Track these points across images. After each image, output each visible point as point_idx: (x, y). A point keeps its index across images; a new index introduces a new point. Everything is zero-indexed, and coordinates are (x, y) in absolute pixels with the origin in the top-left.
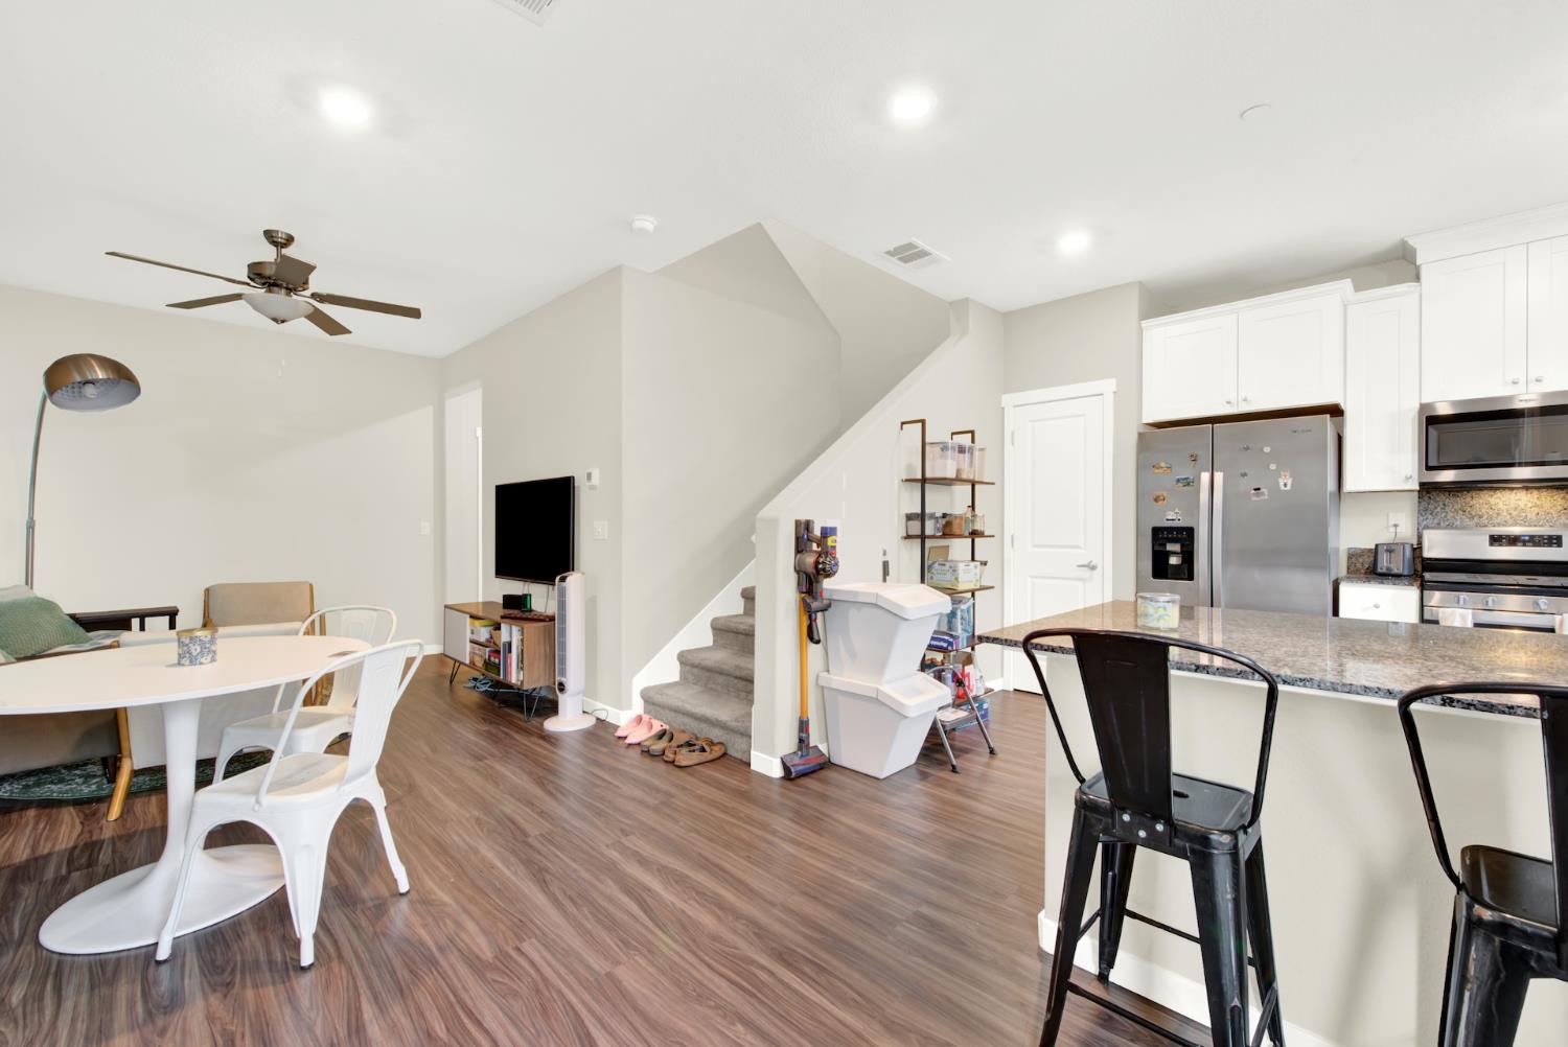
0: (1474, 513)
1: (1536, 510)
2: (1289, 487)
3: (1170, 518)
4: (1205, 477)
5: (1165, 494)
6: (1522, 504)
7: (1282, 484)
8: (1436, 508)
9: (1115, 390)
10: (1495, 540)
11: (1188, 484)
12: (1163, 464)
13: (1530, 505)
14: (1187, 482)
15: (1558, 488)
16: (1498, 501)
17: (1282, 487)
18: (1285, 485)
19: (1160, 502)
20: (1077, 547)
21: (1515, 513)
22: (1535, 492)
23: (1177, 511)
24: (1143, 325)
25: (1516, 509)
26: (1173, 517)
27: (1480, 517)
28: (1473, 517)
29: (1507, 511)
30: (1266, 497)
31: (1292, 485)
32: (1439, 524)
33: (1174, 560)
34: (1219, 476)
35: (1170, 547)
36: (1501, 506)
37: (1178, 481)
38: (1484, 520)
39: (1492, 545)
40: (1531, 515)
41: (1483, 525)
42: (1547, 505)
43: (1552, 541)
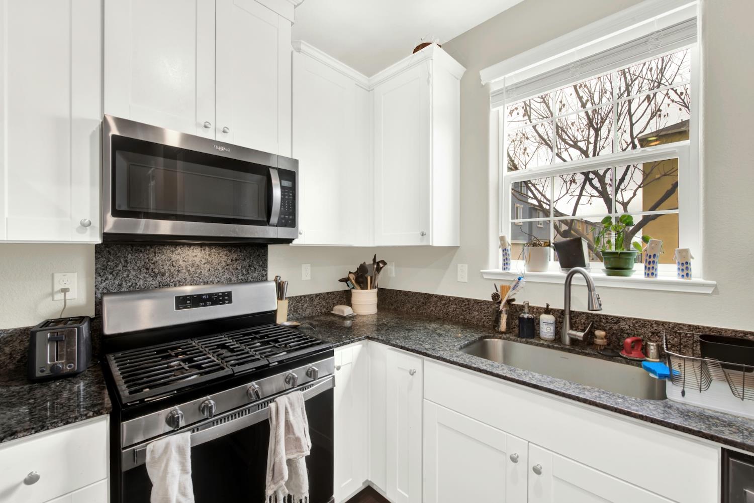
0: (156, 271)
1: (208, 266)
6: (197, 260)
8: (117, 266)
10: (183, 302)
13: (204, 261)
15: (223, 246)
16: (178, 257)
21: (193, 269)
22: (207, 249)
25: (193, 265)
27: (163, 274)
28: (156, 275)
29: (186, 267)
32: (120, 285)
36: (181, 263)
38: (166, 279)
39: (178, 308)
40: (205, 272)
41: (168, 285)
42: (215, 262)
43: (225, 298)
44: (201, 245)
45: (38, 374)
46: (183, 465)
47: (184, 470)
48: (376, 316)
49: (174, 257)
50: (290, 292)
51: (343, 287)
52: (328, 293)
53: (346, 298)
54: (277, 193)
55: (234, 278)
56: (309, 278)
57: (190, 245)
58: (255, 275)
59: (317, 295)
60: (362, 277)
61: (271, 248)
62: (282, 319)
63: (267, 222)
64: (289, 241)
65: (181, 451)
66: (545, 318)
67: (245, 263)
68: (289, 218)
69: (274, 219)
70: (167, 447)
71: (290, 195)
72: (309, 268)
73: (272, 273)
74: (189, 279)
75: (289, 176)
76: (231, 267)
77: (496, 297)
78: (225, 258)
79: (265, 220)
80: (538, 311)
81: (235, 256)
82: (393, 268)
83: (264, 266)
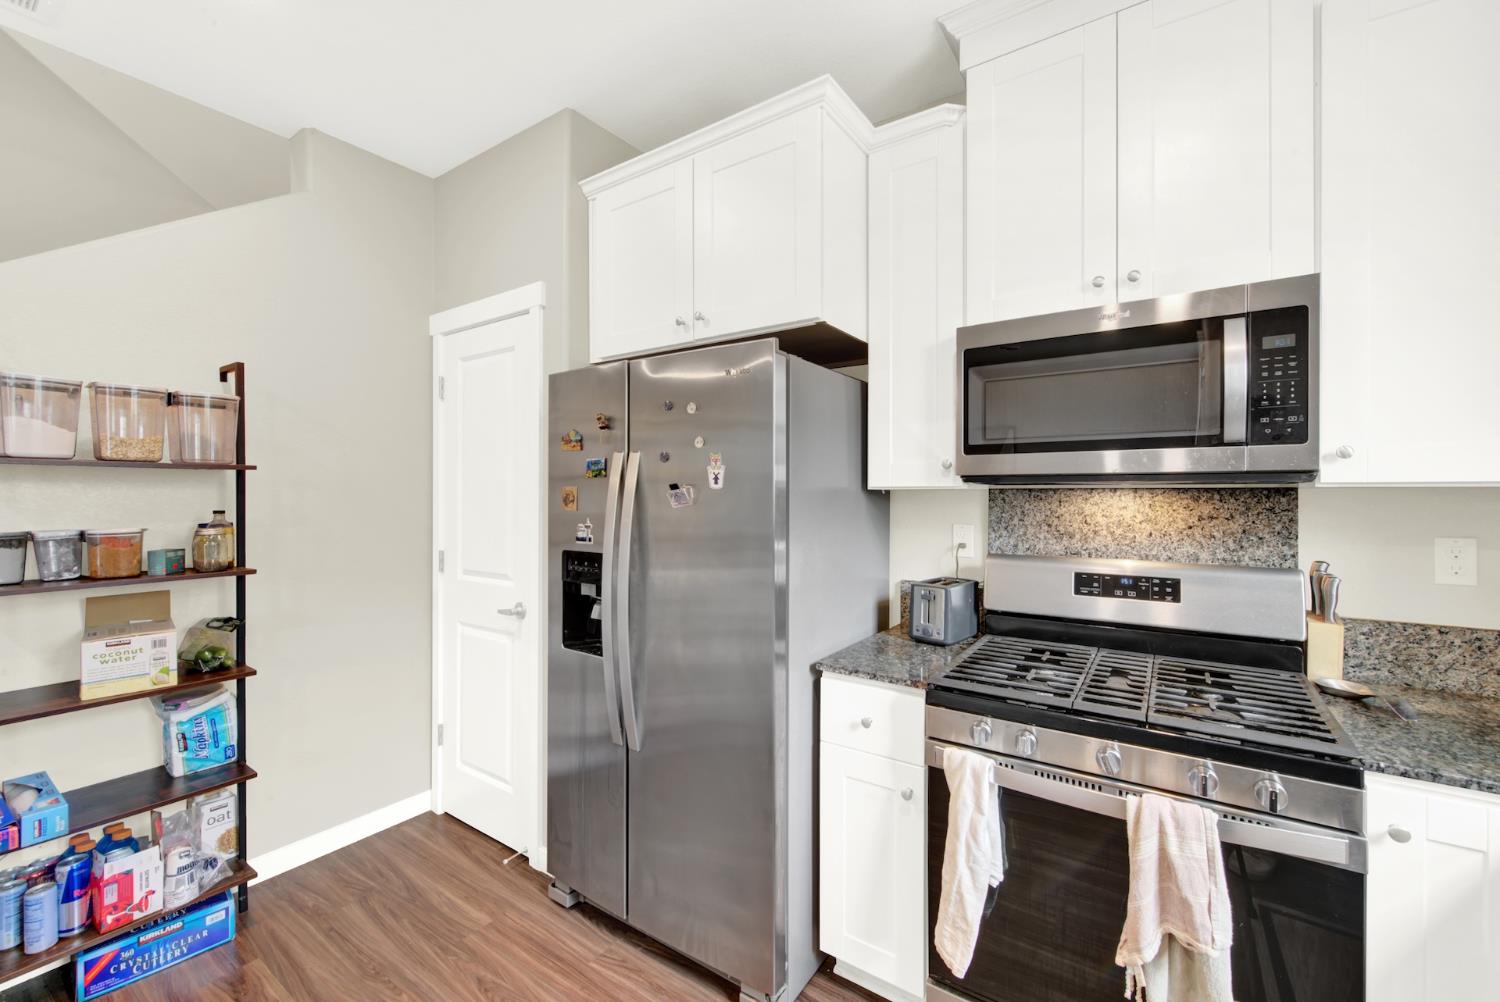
0: (1061, 529)
1: (1148, 527)
2: (720, 482)
3: (580, 535)
4: (617, 461)
5: (575, 490)
6: (1127, 515)
7: (711, 477)
8: (1012, 519)
9: (544, 304)
10: (1085, 583)
11: (598, 474)
12: (573, 434)
13: (1140, 517)
14: (598, 470)
16: (1095, 509)
17: (712, 485)
18: (716, 479)
19: (570, 505)
20: (505, 577)
21: (1119, 532)
22: (1147, 495)
23: (588, 523)
24: (586, 189)
25: (1120, 524)
26: (584, 534)
27: (1071, 537)
28: (1061, 537)
29: (1108, 527)
30: (687, 501)
31: (725, 479)
34: (633, 461)
35: (583, 590)
36: (1099, 519)
37: (589, 466)
38: (1076, 544)
39: (1078, 592)
40: (1142, 538)
42: (1164, 520)
43: (1168, 590)
45: (915, 633)
49: (1088, 508)
55: (1204, 556)
56: (1466, 579)
58: (1263, 553)
63: (1219, 439)
64: (1312, 475)
67: (1234, 526)
68: (1288, 422)
73: (1310, 549)
74: (1112, 547)
76: (1197, 532)
78: (1184, 513)
81: (1206, 509)
83: (1289, 535)
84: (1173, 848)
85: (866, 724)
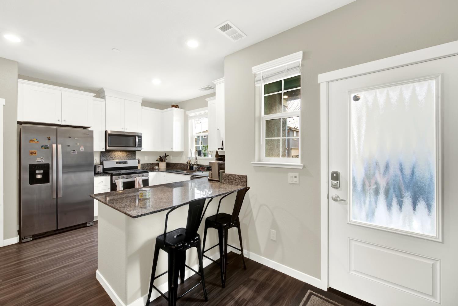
3: (38, 160)
4: (54, 146)
5: (36, 151)
6: (120, 154)
8: (104, 155)
9: (5, 104)
10: (117, 163)
11: (47, 148)
12: (35, 140)
14: (46, 147)
18: (82, 150)
19: (34, 155)
23: (42, 158)
26: (40, 160)
27: (113, 157)
29: (117, 156)
30: (76, 153)
31: (84, 150)
32: (105, 159)
33: (39, 176)
34: (60, 146)
35: (37, 172)
37: (42, 146)
38: (113, 158)
40: (121, 157)
41: (114, 160)
42: (124, 155)
43: (126, 163)
44: (121, 151)
45: (96, 172)
46: (121, 183)
47: (122, 184)
48: (166, 169)
49: (115, 154)
50: (141, 163)
51: (157, 162)
52: (152, 163)
53: (158, 165)
54: (137, 140)
55: (128, 158)
56: (147, 159)
57: (118, 151)
58: (133, 158)
59: (149, 164)
60: (161, 159)
61: (136, 151)
62: (139, 168)
63: (135, 147)
64: (140, 150)
65: (121, 181)
66: (194, 166)
67: (130, 155)
68: (140, 145)
69: (137, 146)
70: (119, 181)
71: (140, 141)
72: (147, 157)
73: (137, 157)
74: (118, 158)
75: (140, 137)
76: (127, 156)
77: (187, 162)
78: (126, 154)
79: (135, 146)
80: (193, 165)
81: (128, 154)
82: (172, 157)
83: (135, 156)
84: (139, 181)
85: (102, 182)
